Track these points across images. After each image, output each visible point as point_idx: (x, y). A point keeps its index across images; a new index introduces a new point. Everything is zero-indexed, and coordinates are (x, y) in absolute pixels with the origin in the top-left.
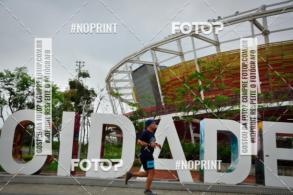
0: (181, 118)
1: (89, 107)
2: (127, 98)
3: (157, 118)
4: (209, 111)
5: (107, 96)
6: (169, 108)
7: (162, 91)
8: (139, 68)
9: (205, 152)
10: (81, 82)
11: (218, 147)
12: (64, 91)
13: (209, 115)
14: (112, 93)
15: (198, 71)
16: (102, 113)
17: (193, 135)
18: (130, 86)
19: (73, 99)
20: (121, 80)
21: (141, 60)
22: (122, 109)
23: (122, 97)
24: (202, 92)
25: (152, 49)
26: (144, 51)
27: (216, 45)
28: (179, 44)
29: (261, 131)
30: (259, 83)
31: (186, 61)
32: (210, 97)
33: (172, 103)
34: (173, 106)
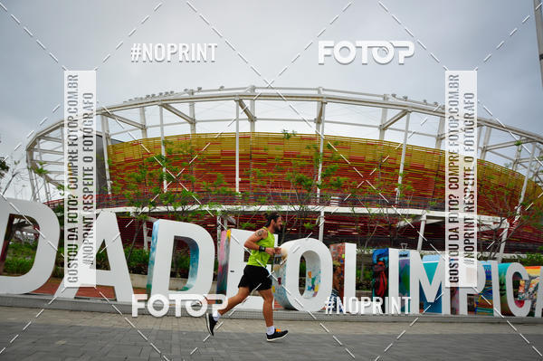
0: (132, 215)
4: (171, 208)
5: (26, 173)
6: (117, 199)
7: (110, 174)
9: (155, 263)
14: (34, 169)
15: (164, 154)
16: (12, 197)
17: (146, 238)
20: (51, 152)
22: (47, 193)
23: (48, 175)
24: (165, 182)
25: (103, 114)
27: (191, 123)
28: (143, 114)
29: (229, 240)
30: (238, 179)
31: (149, 137)
32: (175, 189)
33: (122, 193)
34: (123, 196)
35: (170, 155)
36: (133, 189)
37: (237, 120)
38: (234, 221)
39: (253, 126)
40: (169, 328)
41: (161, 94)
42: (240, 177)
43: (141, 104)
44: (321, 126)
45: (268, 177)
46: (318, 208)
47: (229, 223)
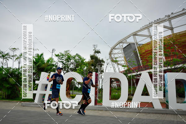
1: (101, 69)
2: (121, 63)
3: (139, 73)
4: (169, 67)
5: (110, 63)
6: (145, 67)
7: (141, 58)
8: (127, 46)
9: (168, 92)
10: (96, 56)
11: (176, 88)
12: (88, 61)
13: (169, 70)
14: (113, 61)
16: (108, 72)
18: (122, 56)
19: (92, 65)
20: (117, 53)
21: (127, 41)
22: (119, 69)
23: (118, 62)
24: (164, 57)
25: (134, 35)
26: (129, 37)
27: (171, 29)
28: (149, 31)
32: (169, 59)
33: (147, 64)
34: (148, 66)
41: (155, 21)
43: (148, 27)
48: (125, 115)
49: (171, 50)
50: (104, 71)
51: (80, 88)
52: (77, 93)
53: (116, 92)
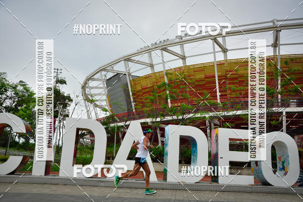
0: (150, 124)
1: (65, 111)
2: (101, 104)
3: (128, 123)
4: (175, 117)
5: (82, 102)
6: (139, 114)
7: (133, 98)
8: (113, 77)
9: (168, 155)
10: (58, 88)
11: (181, 150)
13: (175, 122)
14: (87, 99)
15: (166, 81)
16: (76, 117)
17: (160, 139)
18: (104, 92)
20: (96, 88)
21: (115, 69)
22: (96, 114)
23: (96, 102)
24: (169, 100)
25: (125, 60)
26: (118, 62)
27: (183, 59)
28: (150, 57)
29: (217, 136)
30: (218, 94)
31: (155, 72)
32: (176, 105)
33: (142, 110)
34: (143, 112)
35: (171, 81)
36: (149, 107)
37: (214, 52)
38: (218, 123)
39: (226, 56)
40: (181, 198)
41: (161, 42)
42: (220, 92)
43: (148, 50)
44: (277, 49)
45: (240, 90)
46: (280, 110)
47: (215, 125)
48: (96, 192)
49: (180, 90)
50: (70, 116)
51: (23, 143)
52: (16, 152)
53: (89, 153)
